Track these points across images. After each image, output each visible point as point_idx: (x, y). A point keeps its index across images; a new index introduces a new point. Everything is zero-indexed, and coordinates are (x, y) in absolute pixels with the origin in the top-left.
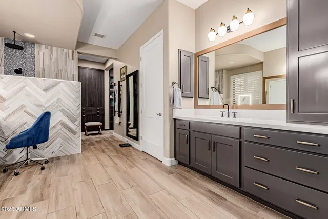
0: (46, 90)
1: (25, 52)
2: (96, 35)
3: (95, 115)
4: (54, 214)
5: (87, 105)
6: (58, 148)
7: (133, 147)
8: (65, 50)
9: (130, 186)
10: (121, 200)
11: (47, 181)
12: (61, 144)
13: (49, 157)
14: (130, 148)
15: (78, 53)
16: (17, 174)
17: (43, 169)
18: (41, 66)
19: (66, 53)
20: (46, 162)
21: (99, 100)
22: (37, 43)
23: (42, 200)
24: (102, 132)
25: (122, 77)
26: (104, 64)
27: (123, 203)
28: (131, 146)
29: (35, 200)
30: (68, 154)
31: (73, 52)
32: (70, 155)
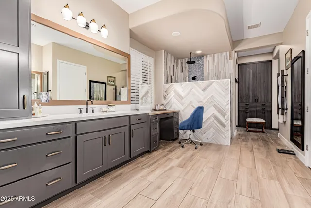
0: (204, 90)
1: (199, 64)
2: (249, 28)
3: (259, 111)
4: (181, 179)
5: (251, 101)
6: (211, 136)
7: (297, 158)
8: (224, 53)
9: (250, 196)
10: (230, 202)
11: (194, 157)
12: (213, 133)
13: (205, 142)
14: (292, 157)
15: (235, 51)
16: (183, 147)
17: (196, 148)
18: (207, 71)
19: (225, 56)
20: (201, 144)
21: (264, 95)
22: (205, 55)
23: (182, 167)
24: (265, 130)
25: (287, 65)
26: (272, 53)
27: (229, 206)
28: (295, 155)
29: (179, 166)
30: (219, 143)
31: (230, 53)
32: (220, 145)
